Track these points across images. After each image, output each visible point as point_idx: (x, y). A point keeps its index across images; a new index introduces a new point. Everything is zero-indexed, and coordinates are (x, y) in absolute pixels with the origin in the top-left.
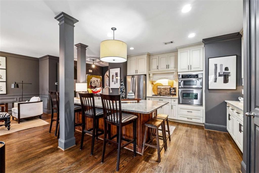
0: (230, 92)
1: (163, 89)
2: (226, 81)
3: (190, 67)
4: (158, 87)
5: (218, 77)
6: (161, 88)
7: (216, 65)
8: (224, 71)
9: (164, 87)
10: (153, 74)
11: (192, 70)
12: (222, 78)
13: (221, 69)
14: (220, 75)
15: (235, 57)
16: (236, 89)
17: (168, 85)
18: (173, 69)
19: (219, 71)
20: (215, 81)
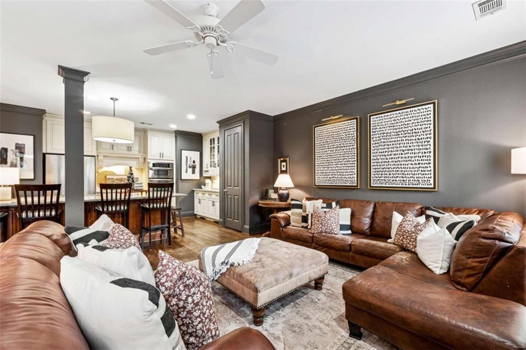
0: (195, 182)
1: (116, 179)
2: (194, 172)
3: (162, 155)
4: (108, 177)
5: (188, 168)
6: (113, 179)
7: (187, 157)
8: (192, 163)
9: (119, 177)
10: (104, 156)
11: (164, 159)
12: (191, 169)
13: (190, 161)
14: (190, 167)
15: (199, 153)
16: (200, 179)
17: (124, 174)
18: (137, 153)
19: (189, 163)
20: (186, 172)
